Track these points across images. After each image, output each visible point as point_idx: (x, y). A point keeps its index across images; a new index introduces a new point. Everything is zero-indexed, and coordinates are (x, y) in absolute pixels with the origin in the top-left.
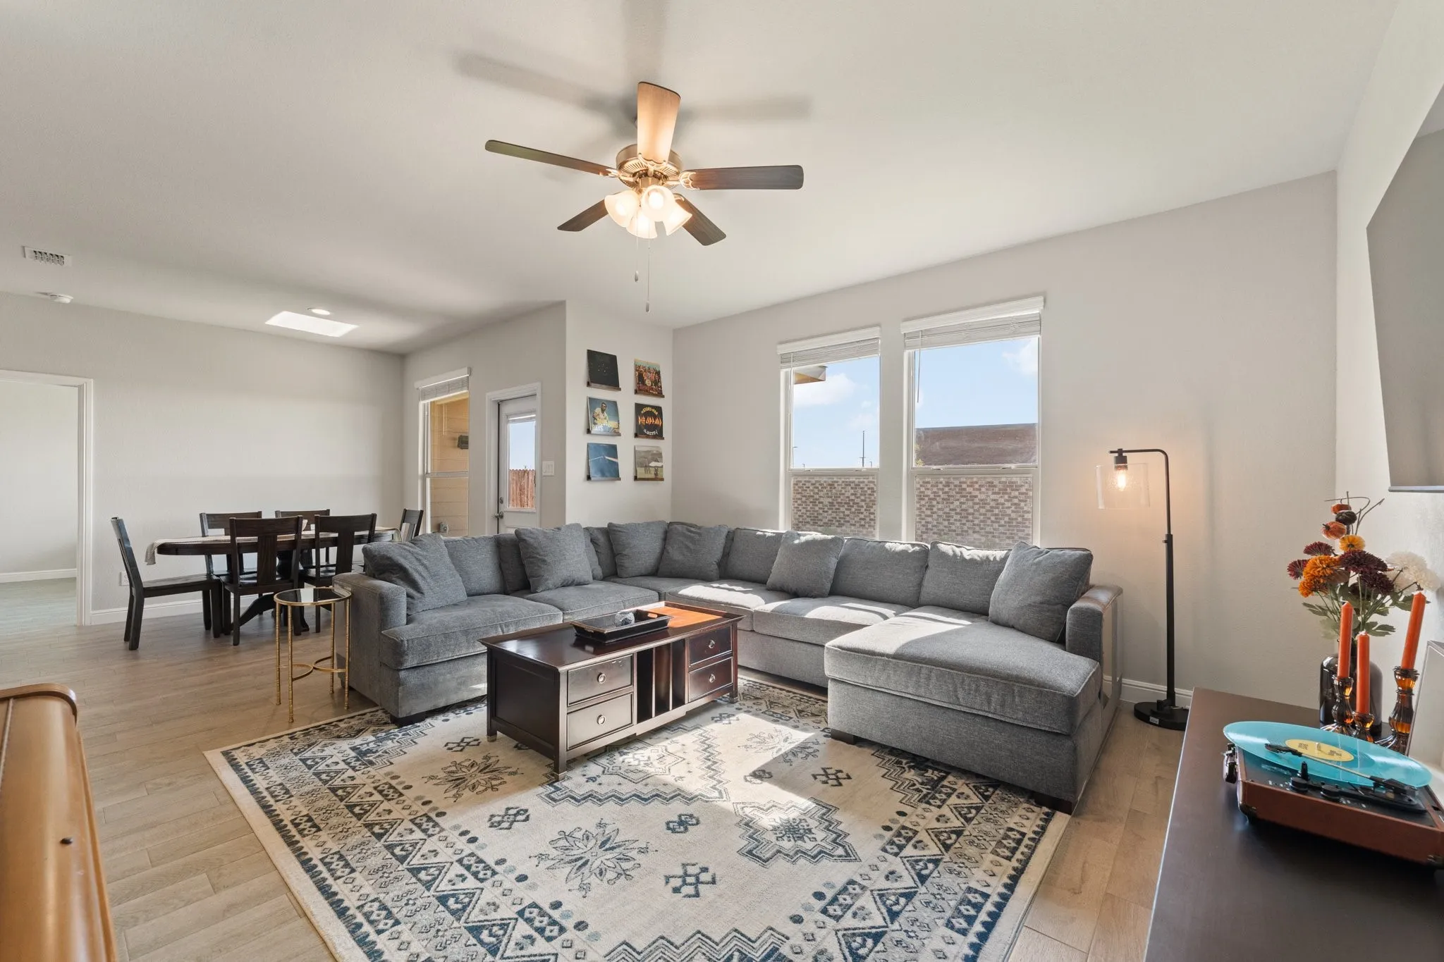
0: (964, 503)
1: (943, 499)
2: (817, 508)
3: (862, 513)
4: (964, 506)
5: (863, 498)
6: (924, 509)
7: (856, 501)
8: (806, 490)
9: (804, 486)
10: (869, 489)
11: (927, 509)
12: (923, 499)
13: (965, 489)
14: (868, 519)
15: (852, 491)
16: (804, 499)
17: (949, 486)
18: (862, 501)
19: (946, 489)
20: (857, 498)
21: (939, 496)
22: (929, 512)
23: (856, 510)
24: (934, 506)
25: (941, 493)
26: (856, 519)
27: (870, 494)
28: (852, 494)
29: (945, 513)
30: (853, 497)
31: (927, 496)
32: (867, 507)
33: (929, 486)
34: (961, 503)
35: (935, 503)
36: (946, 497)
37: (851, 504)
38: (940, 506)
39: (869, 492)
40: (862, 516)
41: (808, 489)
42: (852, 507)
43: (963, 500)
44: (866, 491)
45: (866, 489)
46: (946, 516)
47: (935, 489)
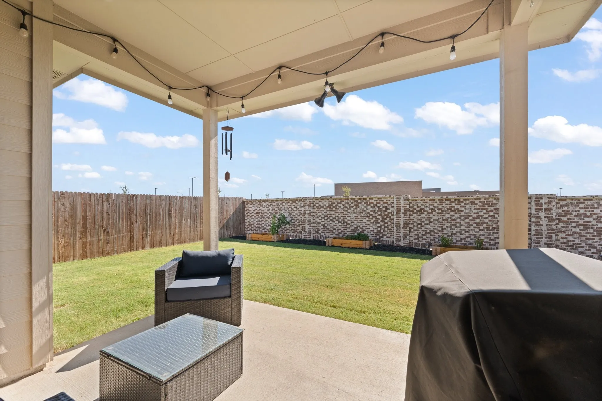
0: (453, 216)
1: (438, 213)
2: (346, 220)
3: (379, 223)
4: (453, 218)
5: (379, 213)
6: (424, 220)
7: (374, 215)
8: (338, 209)
9: (337, 206)
10: (383, 207)
11: (426, 220)
12: (423, 213)
13: (454, 207)
14: (383, 227)
15: (372, 209)
16: (337, 214)
17: (442, 204)
18: (379, 215)
19: (440, 207)
20: (375, 213)
21: (435, 211)
22: (427, 222)
23: (374, 221)
24: (431, 218)
25: (436, 209)
26: (375, 227)
27: (384, 211)
28: (372, 211)
29: (439, 222)
30: (372, 213)
31: (426, 211)
32: (382, 219)
33: (428, 205)
34: (451, 215)
35: (431, 215)
36: (440, 211)
37: (371, 217)
38: (436, 218)
39: (384, 209)
40: (379, 225)
41: (340, 208)
42: (372, 219)
43: (452, 213)
44: (381, 209)
45: (381, 207)
46: (440, 224)
47: (432, 207)
